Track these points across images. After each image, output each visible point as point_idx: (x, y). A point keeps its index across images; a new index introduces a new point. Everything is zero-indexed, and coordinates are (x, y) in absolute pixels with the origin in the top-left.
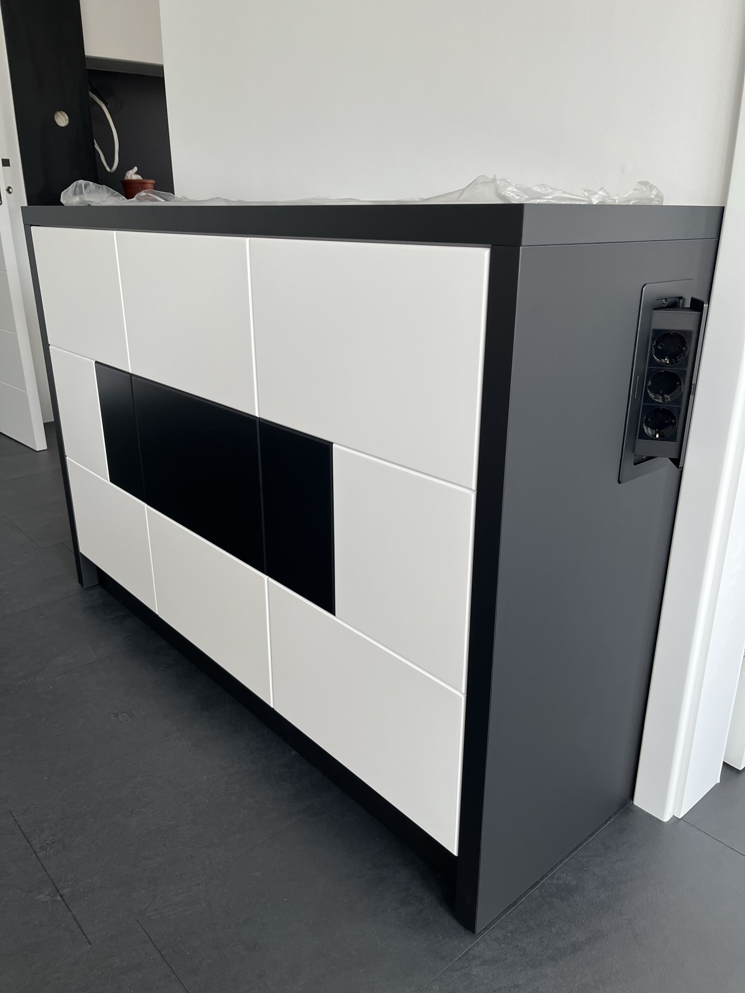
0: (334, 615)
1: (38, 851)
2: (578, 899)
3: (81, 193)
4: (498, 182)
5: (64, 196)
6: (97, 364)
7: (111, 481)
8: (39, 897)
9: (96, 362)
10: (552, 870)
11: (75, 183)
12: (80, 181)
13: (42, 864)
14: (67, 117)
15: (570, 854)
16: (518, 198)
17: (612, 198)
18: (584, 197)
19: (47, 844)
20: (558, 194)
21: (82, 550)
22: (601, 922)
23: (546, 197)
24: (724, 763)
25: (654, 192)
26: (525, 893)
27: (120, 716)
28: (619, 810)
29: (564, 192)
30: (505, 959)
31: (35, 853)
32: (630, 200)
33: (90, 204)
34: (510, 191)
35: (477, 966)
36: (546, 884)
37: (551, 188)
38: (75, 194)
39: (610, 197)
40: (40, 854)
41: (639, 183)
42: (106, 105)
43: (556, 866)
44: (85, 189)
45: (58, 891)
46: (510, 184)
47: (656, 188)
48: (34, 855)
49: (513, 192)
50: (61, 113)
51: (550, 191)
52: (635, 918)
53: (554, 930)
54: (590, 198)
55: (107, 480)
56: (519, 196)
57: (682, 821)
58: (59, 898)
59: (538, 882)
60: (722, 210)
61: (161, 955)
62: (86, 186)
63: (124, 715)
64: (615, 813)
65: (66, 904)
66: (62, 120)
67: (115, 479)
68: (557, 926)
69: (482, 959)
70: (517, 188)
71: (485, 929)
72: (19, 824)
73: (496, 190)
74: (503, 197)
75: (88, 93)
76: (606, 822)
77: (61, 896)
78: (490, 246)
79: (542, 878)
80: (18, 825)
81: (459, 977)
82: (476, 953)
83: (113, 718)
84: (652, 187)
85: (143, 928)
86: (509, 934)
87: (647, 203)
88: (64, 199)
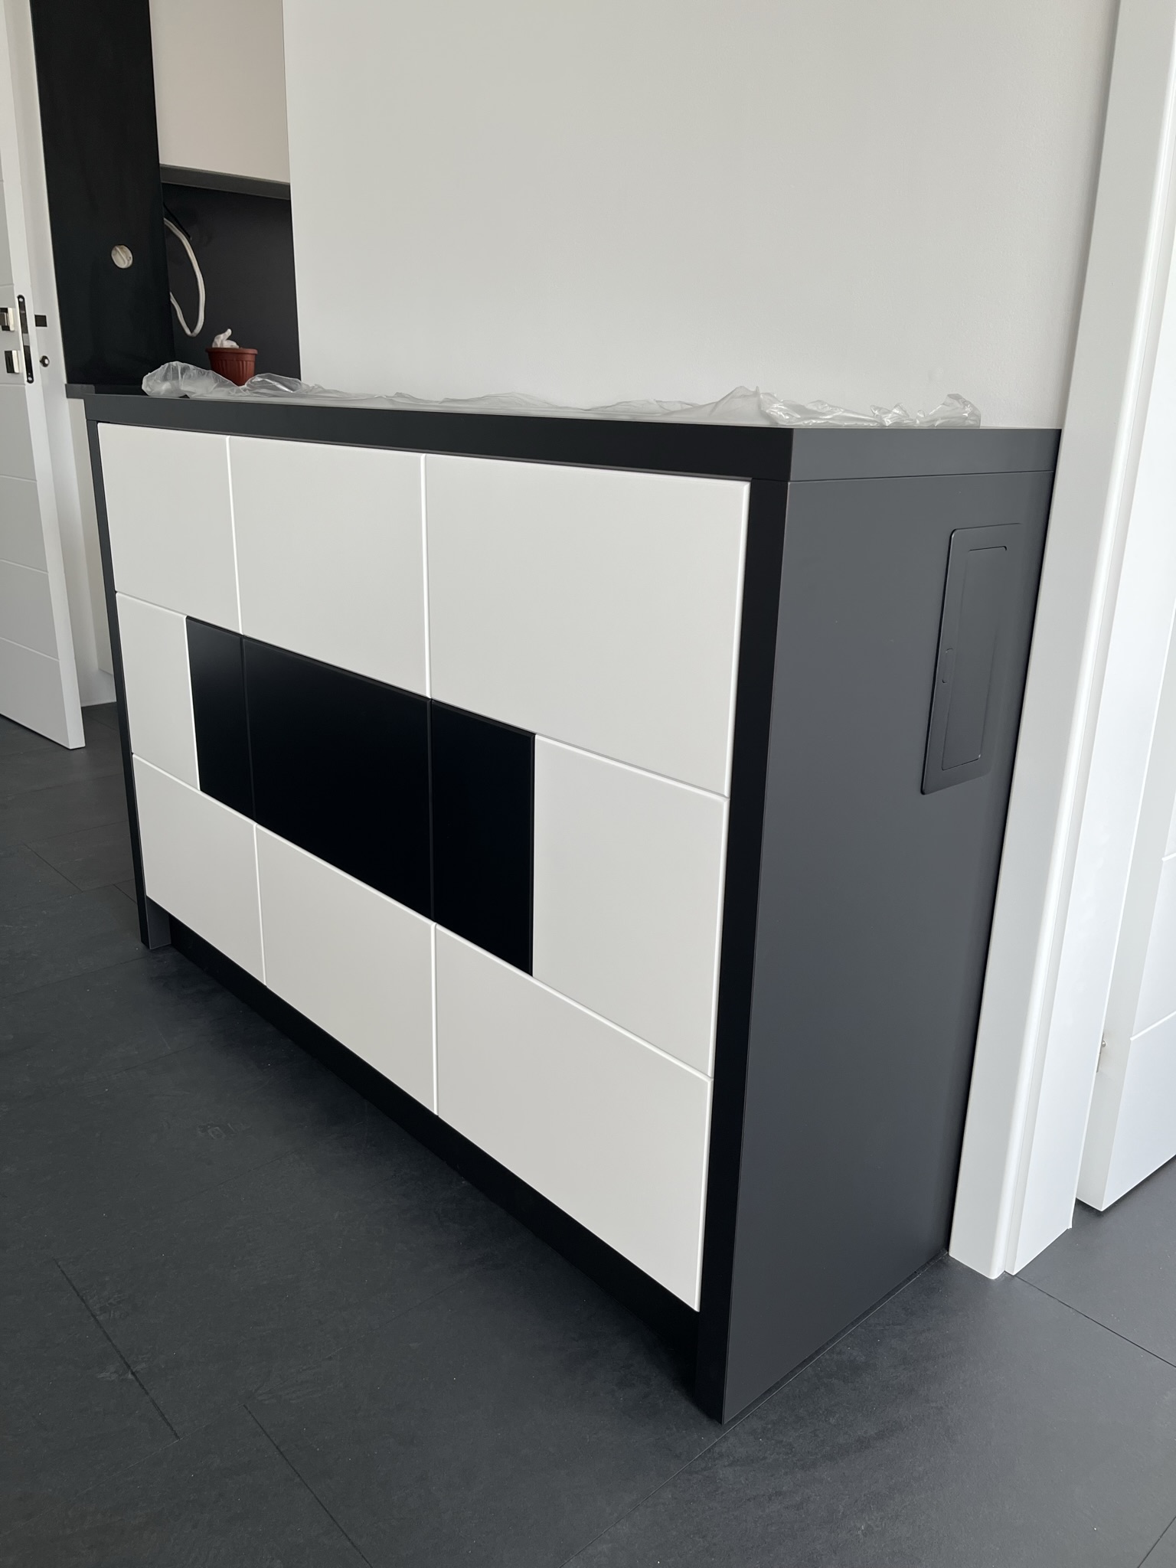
0: (531, 974)
1: (98, 1313)
2: (868, 1379)
3: (176, 377)
4: (761, 396)
5: (148, 381)
6: (188, 620)
7: (202, 790)
8: (102, 1375)
9: (189, 618)
10: (832, 1341)
11: (167, 364)
12: (174, 363)
13: (105, 1332)
14: (131, 256)
15: (859, 1319)
16: (787, 417)
17: (911, 417)
18: (873, 417)
19: (110, 1304)
20: (839, 413)
21: (151, 892)
22: (898, 1411)
23: (824, 417)
24: (1079, 1203)
25: (968, 409)
26: (793, 1372)
27: (209, 1131)
28: (928, 1263)
29: (846, 411)
30: (765, 1458)
31: (94, 1316)
32: (936, 420)
33: (188, 394)
34: (777, 408)
35: (725, 1466)
36: (823, 1361)
37: (830, 406)
38: (165, 379)
39: (909, 416)
40: (101, 1318)
41: (949, 395)
42: (188, 237)
43: (837, 1336)
44: (182, 374)
45: (129, 1367)
46: (777, 400)
47: (970, 403)
48: (93, 1319)
49: (781, 410)
50: (121, 249)
51: (828, 409)
52: (947, 1406)
53: (832, 1421)
54: (881, 418)
55: (197, 788)
56: (788, 414)
57: (1016, 1278)
58: (130, 1376)
59: (811, 1358)
60: (1058, 433)
61: (280, 1451)
62: (184, 370)
63: (216, 1130)
64: (923, 1268)
65: (141, 1384)
66: (123, 258)
67: (209, 786)
68: (837, 1416)
69: (731, 1458)
70: (784, 405)
71: (735, 1419)
72: (69, 1277)
73: (759, 406)
74: (768, 417)
75: (163, 221)
76: (909, 1279)
77: (133, 1373)
78: (750, 479)
79: (816, 1351)
80: (67, 1279)
81: (700, 1481)
82: (724, 1450)
83: (199, 1132)
84: (965, 403)
85: (252, 1416)
86: (770, 1426)
87: (959, 424)
88: (148, 385)
